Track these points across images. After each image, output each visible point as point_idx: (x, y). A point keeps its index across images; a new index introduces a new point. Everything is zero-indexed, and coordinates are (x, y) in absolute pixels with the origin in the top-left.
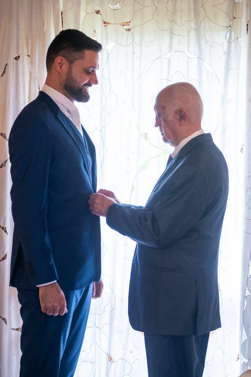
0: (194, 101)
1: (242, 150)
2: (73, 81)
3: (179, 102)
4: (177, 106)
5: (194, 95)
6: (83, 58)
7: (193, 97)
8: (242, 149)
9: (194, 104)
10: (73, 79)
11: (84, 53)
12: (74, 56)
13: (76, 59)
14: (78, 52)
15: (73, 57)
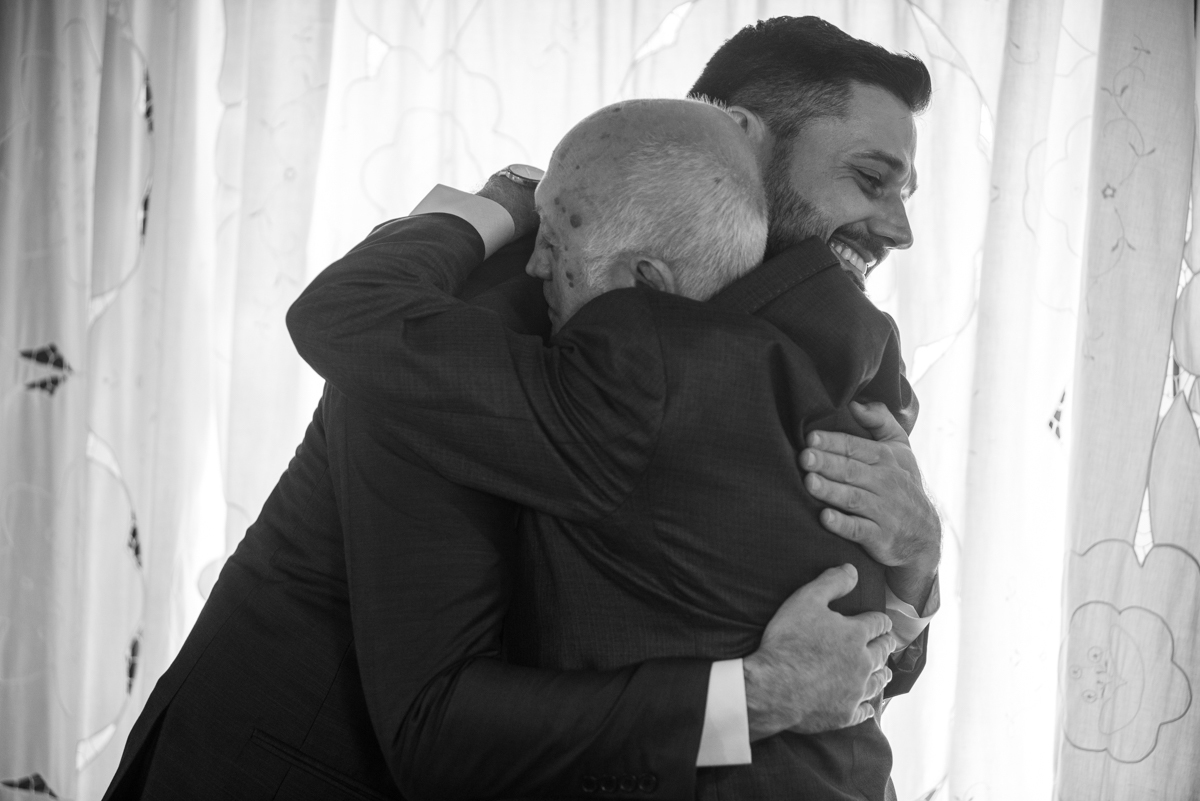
0: (720, 225)
1: (1055, 423)
2: (790, 210)
3: (647, 222)
4: (632, 235)
5: (725, 200)
6: (841, 113)
7: (717, 209)
8: (1058, 415)
9: (715, 241)
10: (793, 198)
11: (845, 93)
12: (800, 100)
13: (807, 114)
14: (820, 84)
15: (795, 105)
